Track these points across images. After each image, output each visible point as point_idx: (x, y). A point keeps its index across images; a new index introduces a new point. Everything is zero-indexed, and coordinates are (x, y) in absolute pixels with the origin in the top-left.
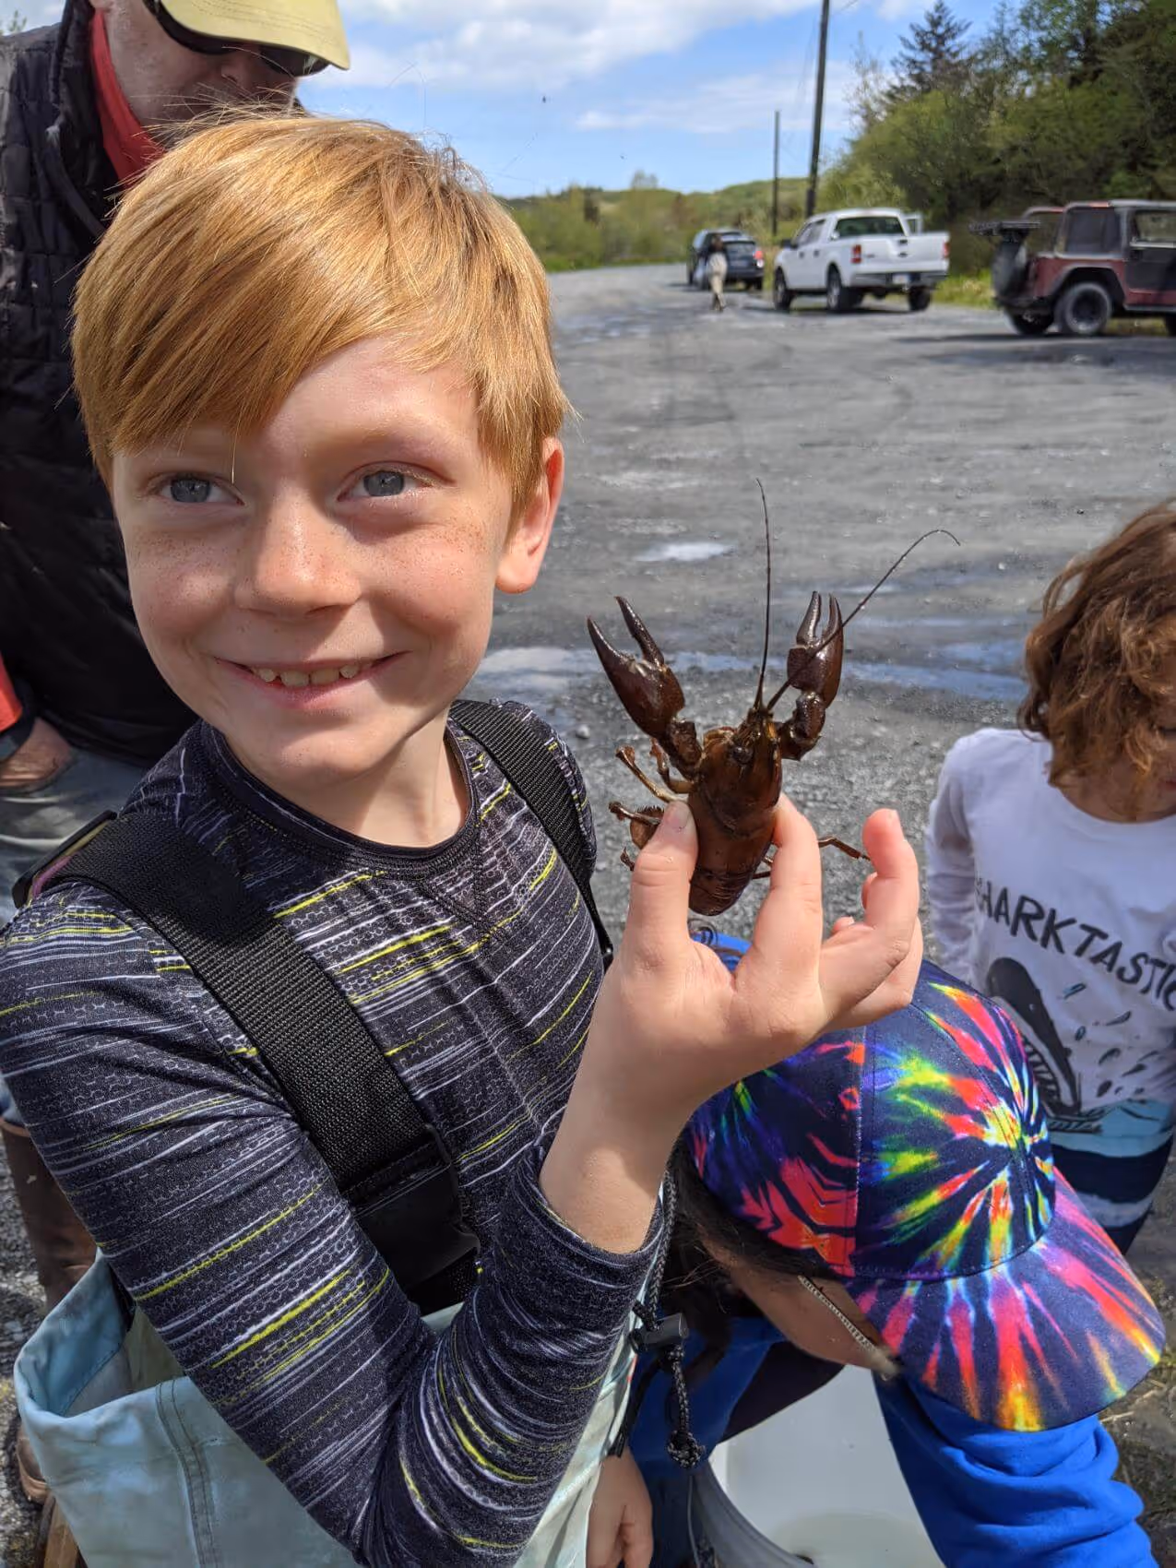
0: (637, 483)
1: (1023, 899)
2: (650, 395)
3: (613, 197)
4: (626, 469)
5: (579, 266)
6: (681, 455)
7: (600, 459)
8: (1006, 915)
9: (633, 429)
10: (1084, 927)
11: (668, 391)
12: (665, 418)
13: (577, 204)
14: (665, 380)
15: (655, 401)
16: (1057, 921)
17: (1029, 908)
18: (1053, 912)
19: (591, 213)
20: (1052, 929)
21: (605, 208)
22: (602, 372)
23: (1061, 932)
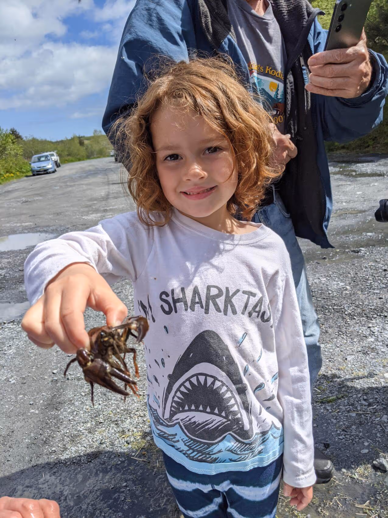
0: (96, 217)
1: (209, 288)
2: (102, 192)
3: (88, 139)
4: (93, 213)
5: (79, 160)
6: (111, 208)
7: (83, 212)
8: (200, 302)
9: (95, 202)
10: (244, 292)
11: (107, 190)
12: (107, 198)
13: (77, 141)
14: (107, 187)
15: (103, 193)
16: (231, 294)
17: (214, 292)
18: (227, 289)
19: (81, 143)
20: (228, 300)
21: (86, 142)
22: (85, 187)
23: (234, 300)
